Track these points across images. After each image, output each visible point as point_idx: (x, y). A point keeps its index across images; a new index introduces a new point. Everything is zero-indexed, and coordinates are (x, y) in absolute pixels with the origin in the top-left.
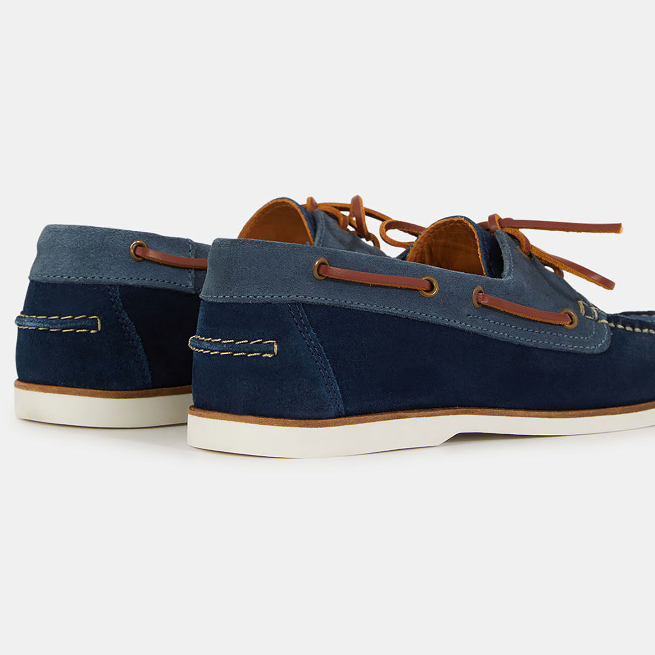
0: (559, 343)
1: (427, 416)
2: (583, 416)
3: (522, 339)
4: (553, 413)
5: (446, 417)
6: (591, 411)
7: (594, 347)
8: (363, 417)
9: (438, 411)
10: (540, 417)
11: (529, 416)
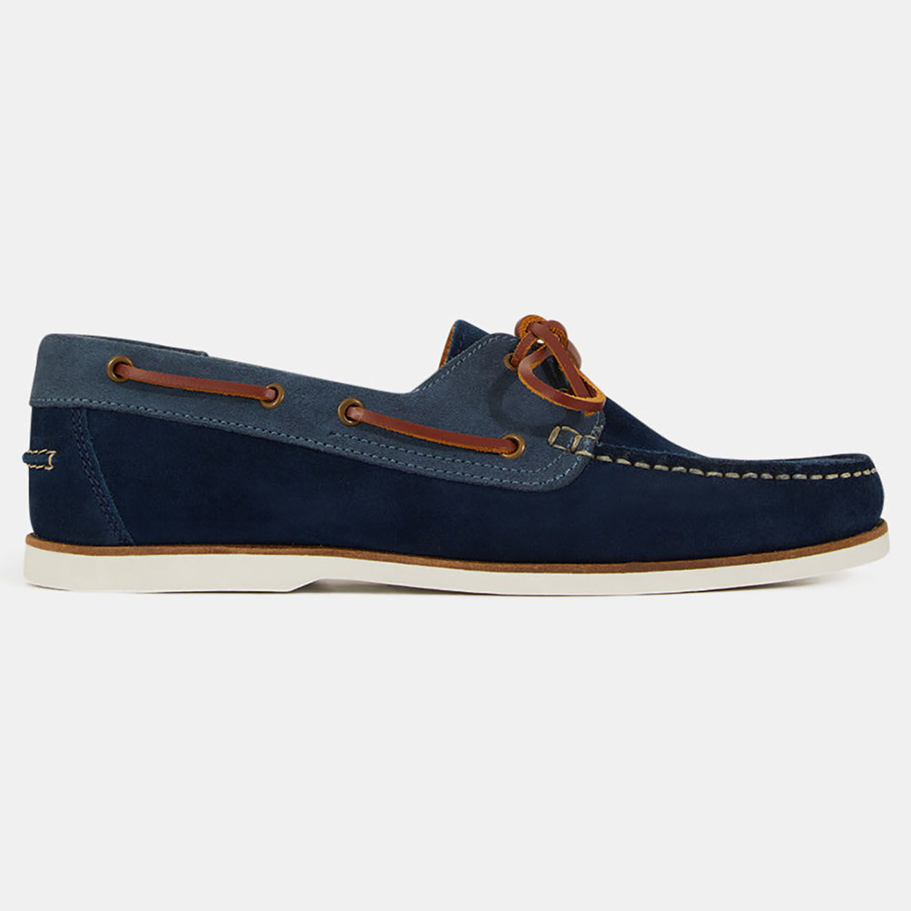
0: (480, 475)
1: (265, 553)
2: (521, 571)
3: (419, 467)
4: (471, 564)
5: (299, 557)
6: (537, 566)
7: (538, 483)
8: (158, 548)
9: (283, 549)
10: (451, 567)
11: (433, 565)
